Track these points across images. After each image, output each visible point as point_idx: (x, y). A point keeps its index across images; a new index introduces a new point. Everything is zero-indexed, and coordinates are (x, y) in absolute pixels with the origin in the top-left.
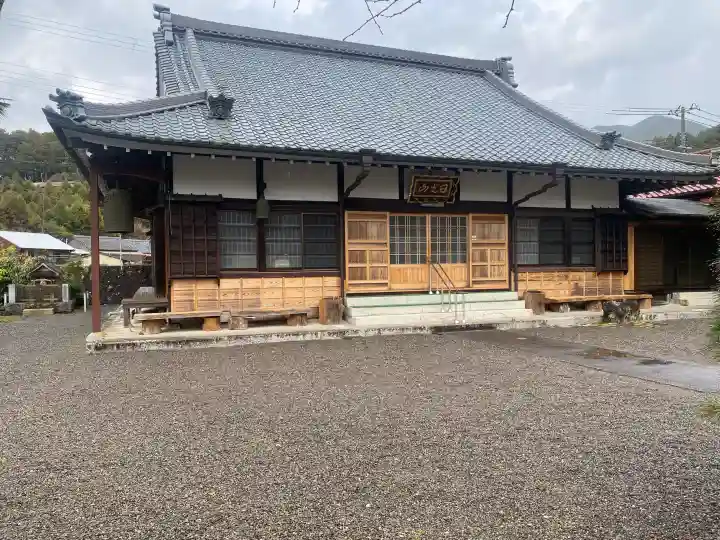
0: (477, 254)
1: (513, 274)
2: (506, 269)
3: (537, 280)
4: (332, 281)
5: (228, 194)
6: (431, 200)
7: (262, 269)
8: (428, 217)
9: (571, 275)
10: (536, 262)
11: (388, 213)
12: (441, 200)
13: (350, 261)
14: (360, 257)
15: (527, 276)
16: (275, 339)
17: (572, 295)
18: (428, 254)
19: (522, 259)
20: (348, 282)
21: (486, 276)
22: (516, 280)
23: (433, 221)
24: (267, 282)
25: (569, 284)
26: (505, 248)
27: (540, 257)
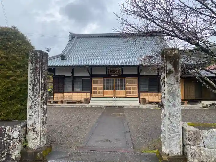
0: (128, 88)
1: (139, 93)
2: (137, 92)
3: (147, 95)
4: (89, 94)
5: (66, 75)
6: (114, 74)
7: (73, 91)
8: (114, 79)
10: (147, 90)
11: (103, 78)
12: (117, 74)
13: (93, 89)
14: (96, 88)
15: (143, 94)
16: (67, 106)
18: (114, 88)
19: (141, 89)
20: (92, 94)
21: (131, 94)
23: (116, 80)
24: (74, 94)
25: (159, 97)
26: (137, 86)
27: (149, 89)
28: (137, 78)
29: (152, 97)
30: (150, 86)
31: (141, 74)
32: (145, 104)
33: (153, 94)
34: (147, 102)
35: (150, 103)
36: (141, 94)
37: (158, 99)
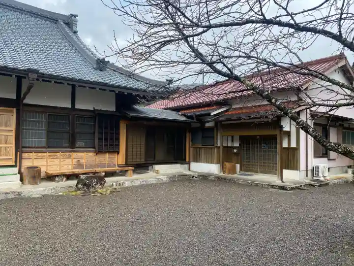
1: (18, 153)
2: (13, 150)
9: (75, 155)
10: (44, 145)
15: (33, 155)
17: (74, 168)
19: (27, 142)
22: (21, 158)
25: (72, 161)
26: (13, 134)
27: (48, 142)
28: (15, 110)
29: (56, 161)
30: (50, 134)
31: (27, 101)
32: (36, 183)
33: (59, 154)
34: (43, 174)
35: (50, 178)
36: (25, 155)
37: (70, 167)
